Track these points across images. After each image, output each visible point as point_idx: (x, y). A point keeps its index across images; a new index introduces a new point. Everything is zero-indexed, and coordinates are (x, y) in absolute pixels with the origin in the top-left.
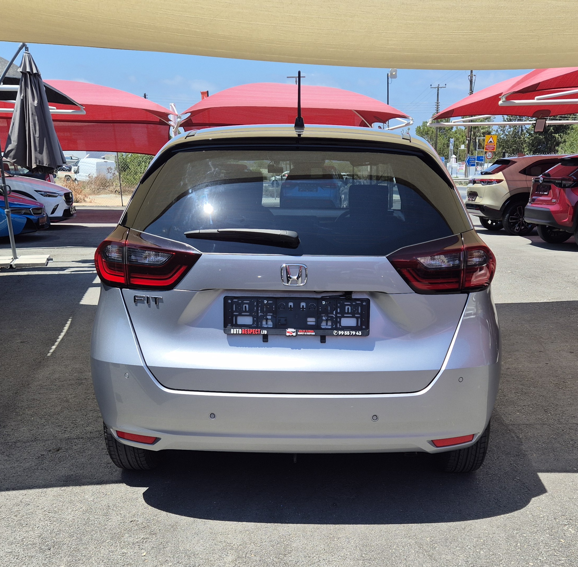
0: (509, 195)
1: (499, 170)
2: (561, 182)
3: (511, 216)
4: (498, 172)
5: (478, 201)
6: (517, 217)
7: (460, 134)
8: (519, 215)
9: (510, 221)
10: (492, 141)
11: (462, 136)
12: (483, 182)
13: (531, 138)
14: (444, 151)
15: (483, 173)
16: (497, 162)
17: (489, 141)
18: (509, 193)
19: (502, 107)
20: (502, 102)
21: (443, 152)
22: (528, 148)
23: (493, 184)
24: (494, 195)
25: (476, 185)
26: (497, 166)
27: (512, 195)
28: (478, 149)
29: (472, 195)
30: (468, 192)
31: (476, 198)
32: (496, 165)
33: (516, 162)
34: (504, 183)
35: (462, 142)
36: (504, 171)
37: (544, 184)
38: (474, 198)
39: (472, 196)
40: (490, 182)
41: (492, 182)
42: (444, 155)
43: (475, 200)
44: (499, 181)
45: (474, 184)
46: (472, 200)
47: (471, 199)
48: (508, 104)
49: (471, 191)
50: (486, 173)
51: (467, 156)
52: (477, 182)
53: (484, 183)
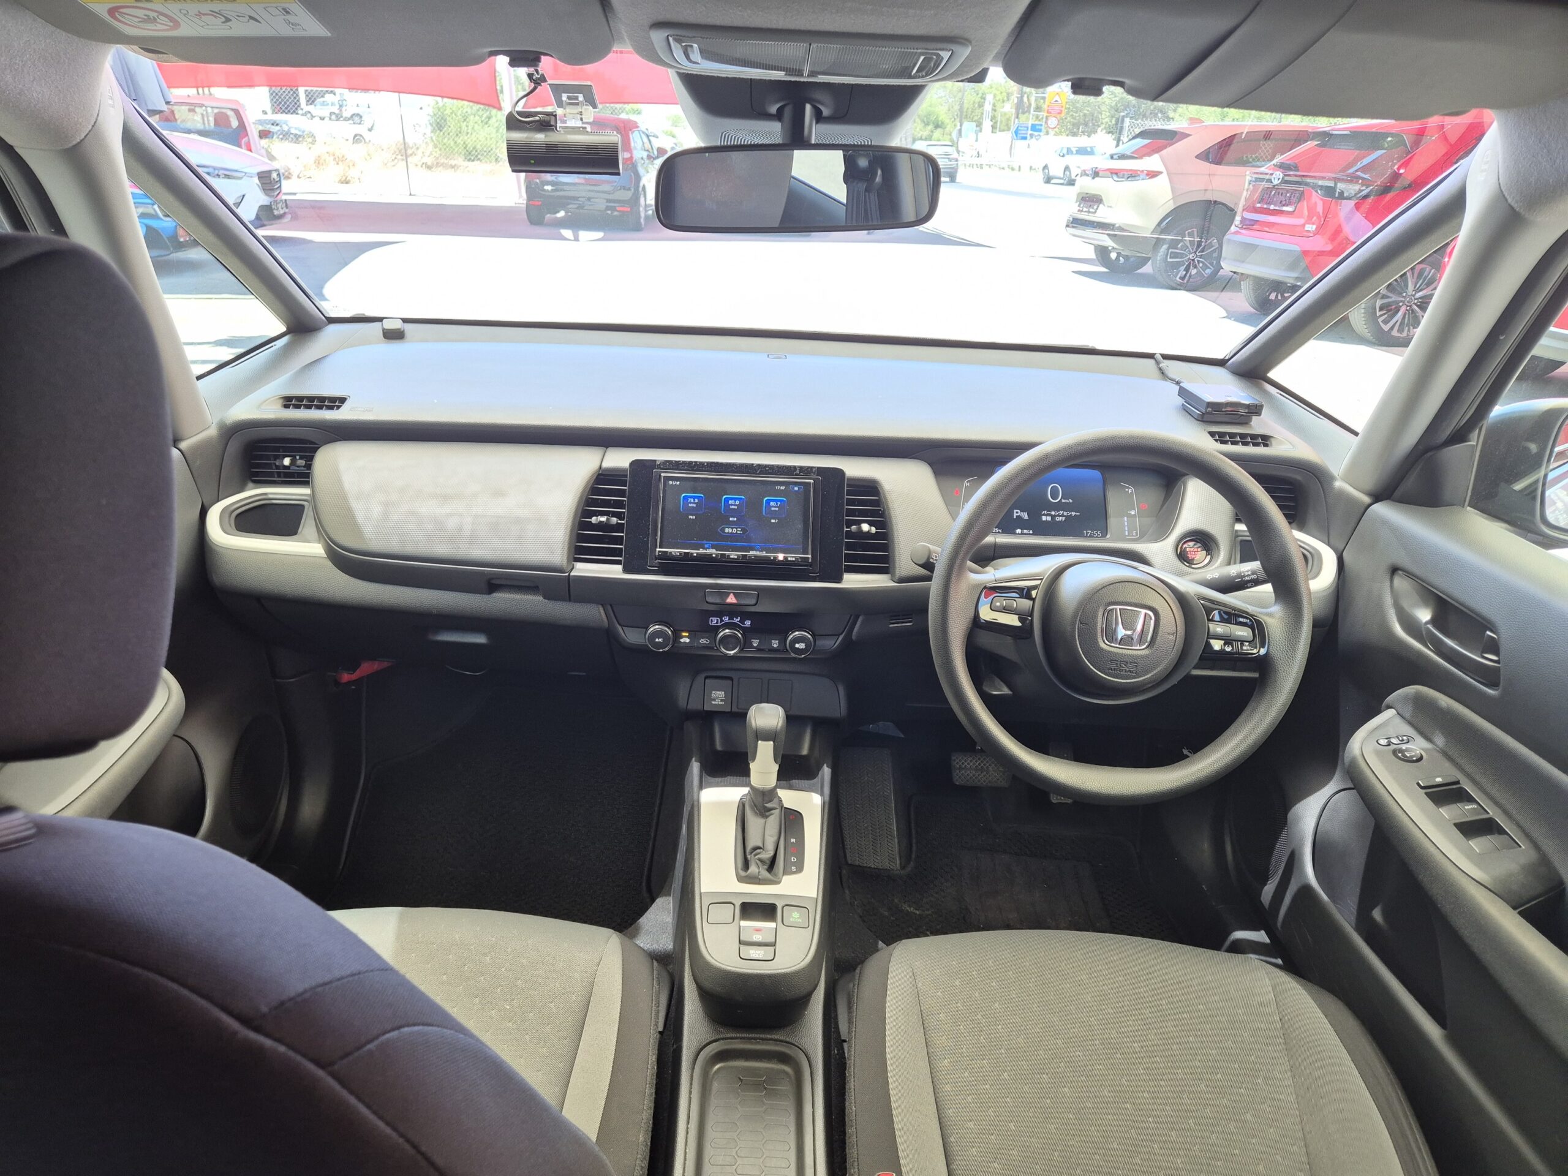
0: (1171, 206)
1: (1153, 150)
2: (1333, 185)
3: (1172, 249)
4: (1149, 154)
5: (1102, 214)
6: (1185, 251)
7: (997, 89)
8: (1188, 247)
9: (1169, 260)
10: (1059, 100)
11: (1001, 93)
12: (1115, 173)
13: (1113, 99)
14: (973, 114)
15: (1115, 157)
16: (1141, 135)
17: (1055, 100)
18: (1171, 201)
21: (971, 114)
22: (1108, 114)
23: (1141, 180)
24: (1142, 203)
25: (1098, 181)
26: (1140, 142)
27: (1178, 205)
28: (1034, 111)
29: (1088, 201)
30: (1078, 194)
31: (1097, 209)
32: (1138, 140)
33: (1190, 135)
34: (1163, 180)
35: (1001, 100)
36: (1164, 152)
37: (1284, 186)
38: (1093, 208)
39: (1089, 203)
40: (1133, 175)
41: (1138, 175)
42: (972, 119)
43: (1095, 212)
44: (1152, 175)
45: (1094, 179)
46: (1089, 212)
47: (1085, 209)
49: (1087, 194)
50: (1123, 157)
51: (1014, 123)
52: (1100, 175)
53: (1118, 176)
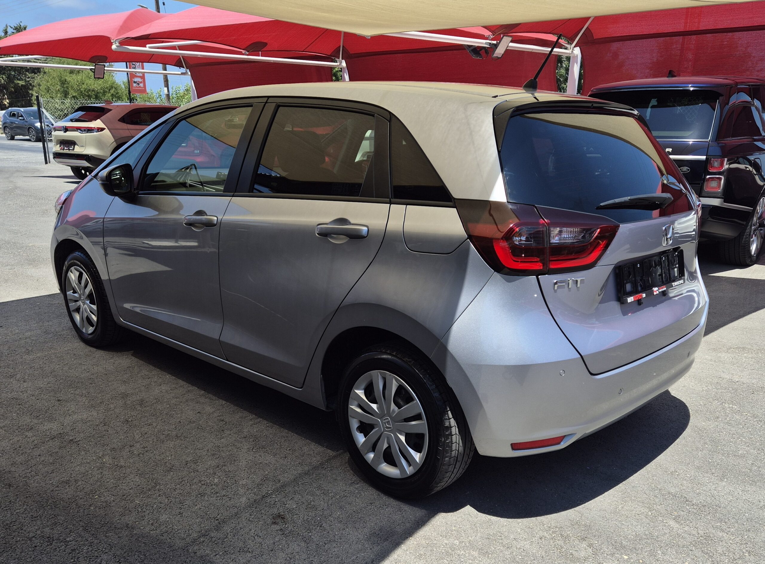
1: (96, 117)
4: (92, 120)
12: (78, 129)
15: (73, 120)
16: (80, 109)
18: (115, 142)
19: (115, 52)
20: (116, 47)
23: (94, 132)
24: (99, 144)
25: (68, 133)
26: (81, 113)
27: (119, 144)
30: (57, 141)
31: (74, 147)
32: (79, 112)
33: (111, 110)
34: (107, 132)
36: (102, 118)
38: (70, 148)
39: (67, 145)
40: (88, 130)
41: (93, 130)
43: (73, 149)
44: (100, 130)
45: (65, 132)
46: (68, 150)
47: (66, 148)
48: (121, 50)
49: (64, 140)
50: (76, 121)
52: (69, 130)
53: (81, 131)
